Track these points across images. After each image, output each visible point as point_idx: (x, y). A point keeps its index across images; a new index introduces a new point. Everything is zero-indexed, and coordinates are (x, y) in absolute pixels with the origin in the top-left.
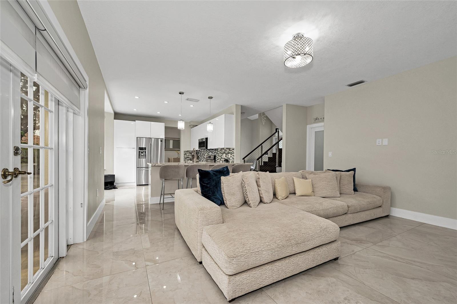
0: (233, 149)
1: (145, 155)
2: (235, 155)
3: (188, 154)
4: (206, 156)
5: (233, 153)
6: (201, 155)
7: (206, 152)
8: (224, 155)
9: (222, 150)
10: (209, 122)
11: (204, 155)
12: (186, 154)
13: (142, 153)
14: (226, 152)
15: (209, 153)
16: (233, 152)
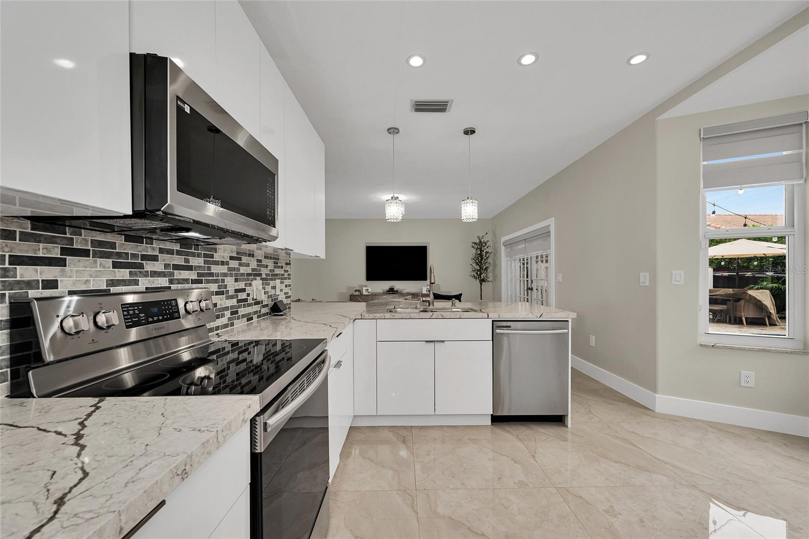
0: (287, 264)
5: (286, 276)
8: (257, 283)
14: (264, 272)
16: (286, 274)
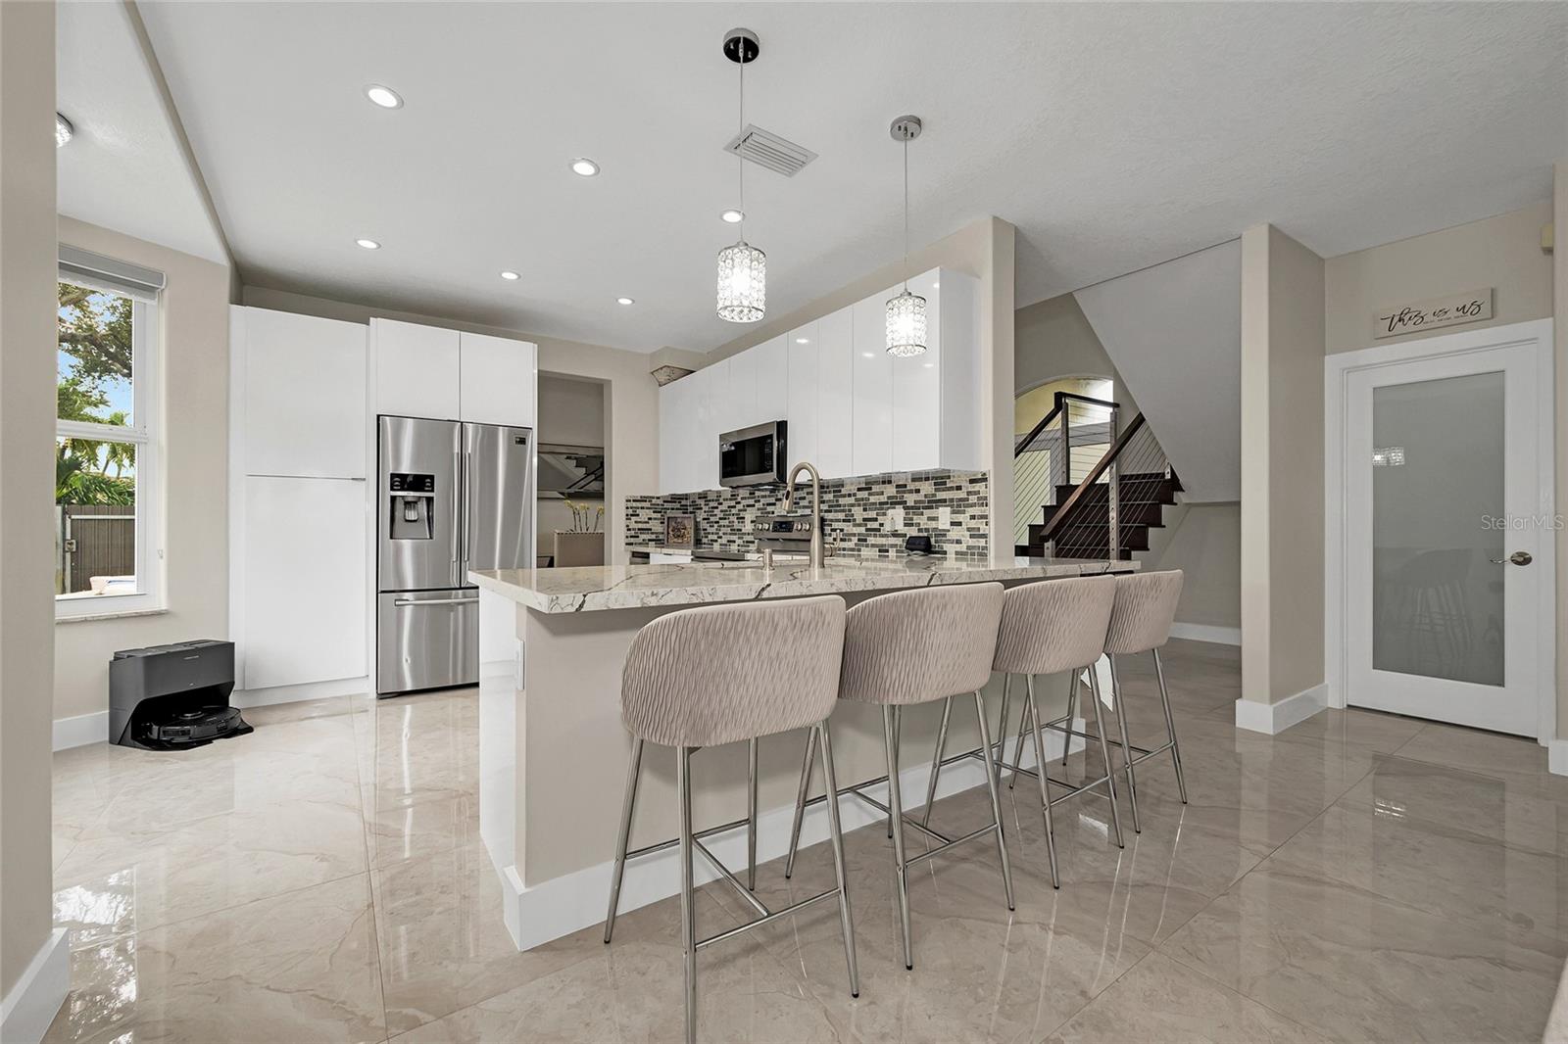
0: (973, 481)
1: (430, 519)
2: (991, 511)
3: (644, 515)
4: (748, 521)
6: (712, 519)
7: (752, 502)
8: (897, 513)
9: (875, 488)
10: (899, 288)
11: (733, 519)
12: (638, 511)
13: (409, 504)
14: (910, 499)
15: (770, 509)
16: (973, 498)
